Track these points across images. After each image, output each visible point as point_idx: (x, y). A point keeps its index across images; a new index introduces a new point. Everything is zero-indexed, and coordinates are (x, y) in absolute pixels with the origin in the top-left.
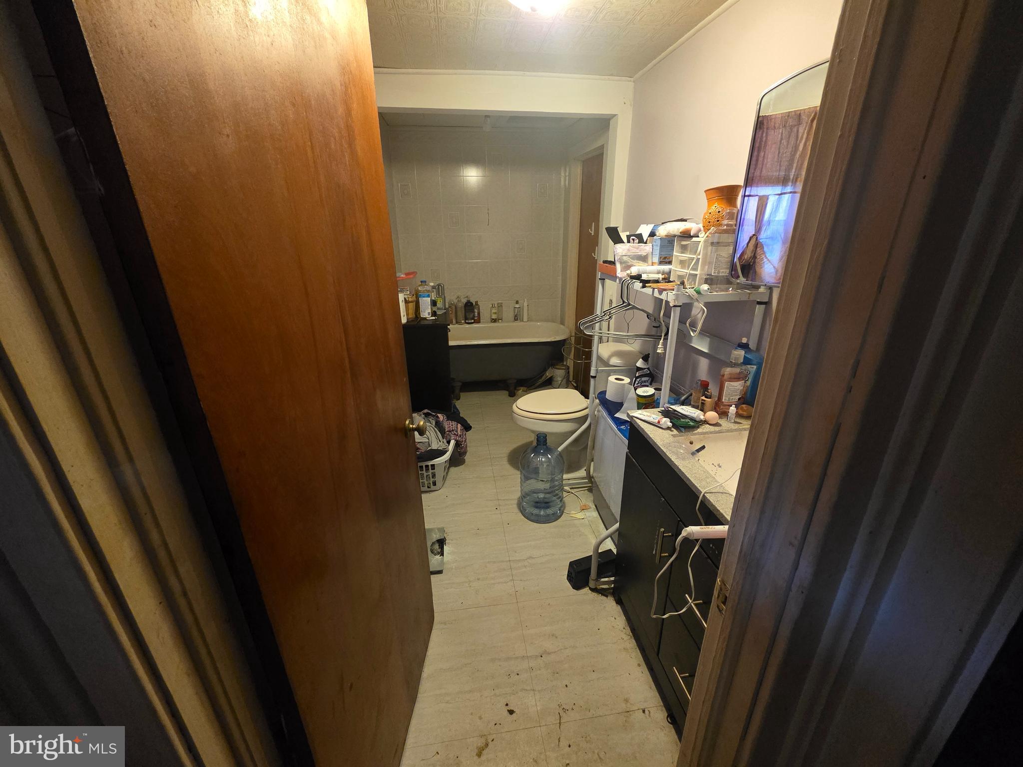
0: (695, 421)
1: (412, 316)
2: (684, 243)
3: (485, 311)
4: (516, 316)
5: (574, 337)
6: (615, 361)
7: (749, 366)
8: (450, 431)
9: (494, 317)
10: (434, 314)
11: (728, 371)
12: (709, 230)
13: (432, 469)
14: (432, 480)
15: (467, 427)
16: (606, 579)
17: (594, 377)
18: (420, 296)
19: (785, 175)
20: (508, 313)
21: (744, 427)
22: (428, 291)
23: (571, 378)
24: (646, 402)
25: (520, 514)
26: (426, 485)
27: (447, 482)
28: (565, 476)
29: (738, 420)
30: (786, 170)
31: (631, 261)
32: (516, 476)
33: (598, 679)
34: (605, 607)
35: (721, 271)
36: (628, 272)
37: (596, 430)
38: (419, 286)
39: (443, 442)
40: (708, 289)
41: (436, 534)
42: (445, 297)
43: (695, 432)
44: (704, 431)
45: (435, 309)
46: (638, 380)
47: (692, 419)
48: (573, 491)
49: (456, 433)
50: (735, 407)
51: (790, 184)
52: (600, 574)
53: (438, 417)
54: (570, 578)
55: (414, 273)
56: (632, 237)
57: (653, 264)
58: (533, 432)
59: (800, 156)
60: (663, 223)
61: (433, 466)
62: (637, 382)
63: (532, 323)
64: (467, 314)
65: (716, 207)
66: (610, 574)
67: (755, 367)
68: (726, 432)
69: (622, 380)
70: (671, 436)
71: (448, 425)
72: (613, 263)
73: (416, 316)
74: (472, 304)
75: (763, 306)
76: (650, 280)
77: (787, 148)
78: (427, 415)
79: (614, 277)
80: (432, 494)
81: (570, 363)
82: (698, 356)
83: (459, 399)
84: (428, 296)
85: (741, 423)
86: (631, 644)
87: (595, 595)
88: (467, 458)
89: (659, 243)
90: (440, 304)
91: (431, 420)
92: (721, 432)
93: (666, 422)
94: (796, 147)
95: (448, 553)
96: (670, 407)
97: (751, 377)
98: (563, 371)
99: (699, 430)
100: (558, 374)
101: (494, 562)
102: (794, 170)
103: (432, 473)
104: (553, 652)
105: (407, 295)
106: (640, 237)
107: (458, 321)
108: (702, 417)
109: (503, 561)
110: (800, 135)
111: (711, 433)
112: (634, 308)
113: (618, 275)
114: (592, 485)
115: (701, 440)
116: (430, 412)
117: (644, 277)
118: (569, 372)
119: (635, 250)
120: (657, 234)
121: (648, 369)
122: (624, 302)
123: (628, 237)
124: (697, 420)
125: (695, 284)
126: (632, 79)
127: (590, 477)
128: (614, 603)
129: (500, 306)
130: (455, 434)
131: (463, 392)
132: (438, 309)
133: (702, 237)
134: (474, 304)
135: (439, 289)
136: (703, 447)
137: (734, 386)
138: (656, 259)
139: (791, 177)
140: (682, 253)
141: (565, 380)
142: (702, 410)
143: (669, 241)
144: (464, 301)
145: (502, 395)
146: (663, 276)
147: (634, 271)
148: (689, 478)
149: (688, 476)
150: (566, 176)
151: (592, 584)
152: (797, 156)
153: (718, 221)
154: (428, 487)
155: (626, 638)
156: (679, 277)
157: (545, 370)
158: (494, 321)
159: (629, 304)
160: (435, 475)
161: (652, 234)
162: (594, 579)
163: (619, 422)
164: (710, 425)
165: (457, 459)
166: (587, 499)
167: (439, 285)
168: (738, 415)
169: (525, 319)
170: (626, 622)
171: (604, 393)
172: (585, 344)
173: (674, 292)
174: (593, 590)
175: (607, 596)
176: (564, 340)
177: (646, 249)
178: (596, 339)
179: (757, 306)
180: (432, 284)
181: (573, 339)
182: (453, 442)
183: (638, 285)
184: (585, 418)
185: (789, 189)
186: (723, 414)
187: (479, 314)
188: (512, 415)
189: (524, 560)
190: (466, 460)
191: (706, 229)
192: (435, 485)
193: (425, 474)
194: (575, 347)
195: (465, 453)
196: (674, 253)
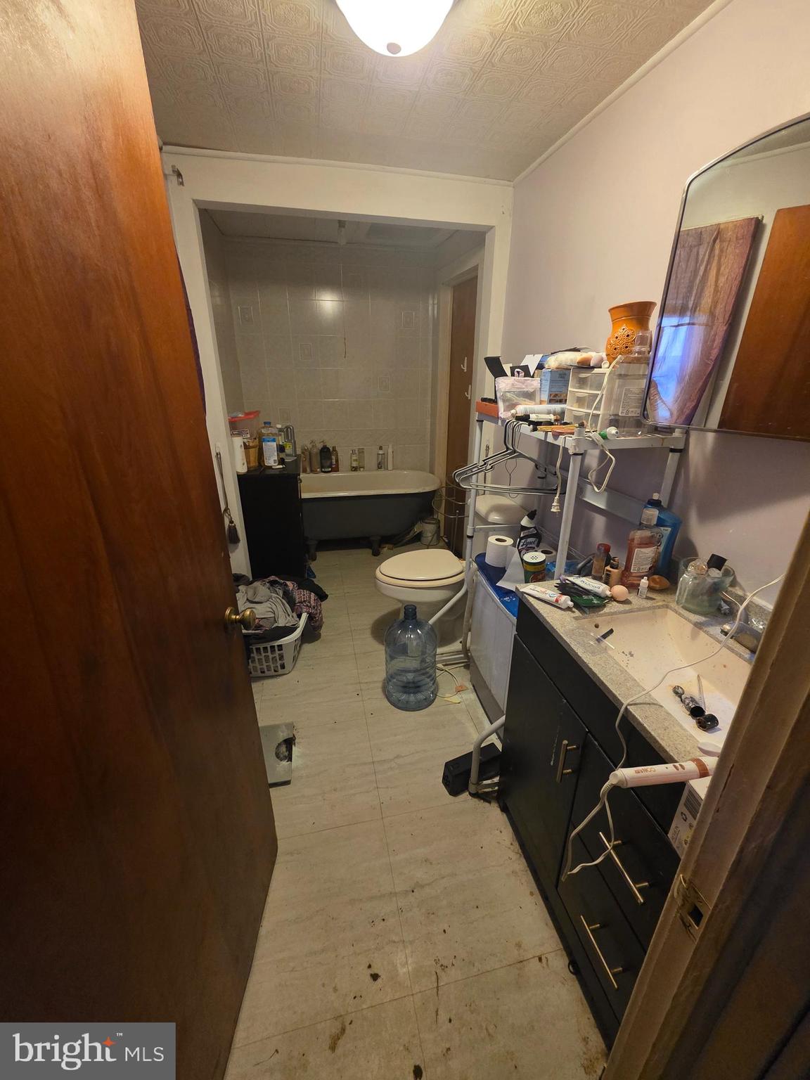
0: (600, 597)
1: (254, 464)
2: (583, 375)
3: (344, 457)
4: (379, 464)
5: (444, 489)
6: (494, 517)
7: (662, 528)
8: (301, 602)
9: (355, 464)
10: (281, 461)
11: (638, 535)
12: (614, 359)
13: (279, 650)
14: (279, 663)
15: (322, 596)
16: (489, 782)
17: (471, 537)
18: (264, 440)
19: (683, 303)
20: (371, 461)
21: (658, 604)
22: (273, 435)
23: (442, 534)
24: (537, 570)
25: (386, 700)
26: (272, 668)
27: (300, 663)
28: (439, 650)
29: (650, 595)
30: (683, 298)
31: (515, 399)
32: (380, 651)
33: (483, 918)
34: (488, 817)
35: (631, 410)
36: (513, 411)
37: (473, 600)
38: (263, 428)
39: (293, 617)
40: (617, 433)
41: (283, 732)
42: (295, 442)
43: (602, 612)
44: (612, 610)
45: (282, 455)
46: (523, 541)
47: (596, 595)
48: (446, 668)
49: (309, 604)
50: (648, 580)
51: (689, 313)
52: (483, 775)
53: (286, 585)
54: (446, 781)
55: (256, 413)
56: (516, 370)
57: (541, 402)
58: (400, 601)
59: (700, 281)
60: (552, 354)
61: (280, 647)
62: (521, 544)
63: (398, 472)
64: (323, 461)
65: (624, 330)
66: (492, 773)
67: (670, 529)
68: (637, 611)
69: (504, 541)
70: (572, 619)
71: (300, 595)
72: (495, 401)
73: (259, 463)
74: (328, 449)
75: (677, 455)
76: (541, 422)
77: (685, 272)
78: (273, 583)
79: (495, 418)
80: (279, 680)
81: (441, 517)
82: (594, 514)
83: (315, 560)
84: (274, 440)
85: (654, 599)
86: (520, 865)
87: (476, 801)
88: (323, 632)
89: (548, 376)
90: (289, 450)
91: (277, 590)
92: (632, 612)
93: (566, 600)
94: (696, 271)
95: (298, 756)
96: (567, 580)
97: (664, 541)
98: (433, 526)
99: (606, 610)
100: (428, 529)
101: (355, 765)
102: (693, 299)
103: (279, 655)
104: (427, 885)
105: (246, 438)
106: (526, 369)
107: (313, 469)
108: (608, 593)
109: (365, 764)
110: (701, 257)
111: (620, 613)
112: (521, 455)
113: (500, 415)
114: (468, 661)
115: (609, 622)
116: (277, 579)
117: (533, 417)
118: (439, 527)
119: (519, 385)
120: (546, 366)
121: (535, 528)
122: (508, 449)
123: (512, 369)
124: (603, 596)
125: (596, 426)
126: (512, 183)
127: (466, 651)
128: (498, 811)
129: (361, 452)
130: (307, 606)
131: (320, 551)
132: (287, 455)
133: (606, 369)
134: (331, 449)
135: (288, 432)
136: (611, 631)
137: (645, 553)
138: (545, 397)
139: (690, 306)
140: (580, 388)
141: (435, 537)
142: (606, 583)
143: (562, 375)
144: (320, 446)
145: (365, 554)
146: (555, 417)
147: (520, 410)
148: (604, 681)
149: (602, 678)
150: (434, 304)
151: (472, 788)
152: (698, 281)
153: (627, 347)
154: (275, 671)
155: (514, 857)
156: (577, 418)
157: (413, 525)
158: (355, 469)
159: (515, 451)
160: (283, 656)
161: (540, 367)
162: (475, 783)
163: (503, 593)
164: (618, 602)
165: (312, 633)
166: (462, 677)
167: (287, 428)
168: (650, 589)
169: (390, 467)
170: (514, 837)
171: (483, 555)
172: (457, 497)
173: (574, 437)
174: (475, 795)
175: (490, 802)
176: (434, 491)
177: (532, 385)
178: (473, 492)
179: (671, 454)
180: (279, 426)
181: (444, 490)
182: (304, 616)
183: (525, 428)
184: (461, 584)
185: (686, 320)
186: (633, 587)
187: (337, 461)
188: (375, 583)
189: (391, 760)
190: (322, 634)
191: (611, 357)
192: (284, 668)
193: (271, 656)
194: (446, 500)
195: (320, 627)
196: (570, 389)
